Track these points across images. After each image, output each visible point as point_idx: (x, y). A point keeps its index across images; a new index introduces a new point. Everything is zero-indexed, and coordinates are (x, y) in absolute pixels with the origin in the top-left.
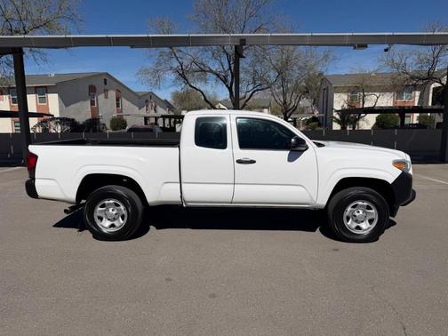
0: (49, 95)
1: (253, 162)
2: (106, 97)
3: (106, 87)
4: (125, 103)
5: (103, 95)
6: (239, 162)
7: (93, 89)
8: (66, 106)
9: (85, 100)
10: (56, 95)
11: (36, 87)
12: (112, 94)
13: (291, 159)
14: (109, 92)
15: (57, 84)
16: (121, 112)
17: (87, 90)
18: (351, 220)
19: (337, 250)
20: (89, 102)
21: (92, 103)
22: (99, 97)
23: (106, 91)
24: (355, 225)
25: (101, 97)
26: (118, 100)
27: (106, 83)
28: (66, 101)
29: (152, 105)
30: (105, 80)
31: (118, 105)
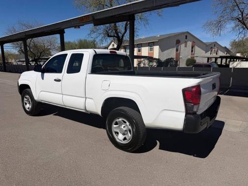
0: (155, 47)
2: (186, 46)
4: (197, 49)
7: (178, 42)
8: (162, 52)
9: (173, 47)
10: (158, 46)
11: (149, 43)
12: (190, 44)
14: (188, 43)
15: (159, 40)
16: (194, 54)
17: (175, 41)
20: (175, 49)
21: (177, 50)
22: (181, 46)
23: (186, 42)
25: (183, 46)
26: (192, 48)
27: (186, 38)
28: (162, 49)
29: (215, 50)
30: (186, 36)
31: (192, 51)
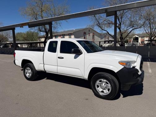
1: (63, 58)
2: (89, 36)
3: (89, 32)
4: (96, 37)
6: (59, 58)
7: (85, 33)
9: (82, 37)
11: (69, 34)
12: (91, 34)
13: (75, 58)
14: (90, 34)
16: (94, 40)
17: (83, 33)
18: (99, 87)
19: (87, 99)
23: (89, 34)
24: (101, 90)
25: (87, 36)
26: (93, 36)
28: (75, 37)
29: (107, 37)
31: (93, 38)
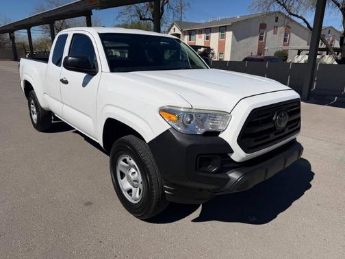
1: (67, 82)
2: (275, 33)
3: (276, 24)
4: (293, 37)
5: (272, 31)
7: (263, 27)
8: (238, 41)
9: (254, 35)
10: (231, 32)
11: (220, 27)
12: (281, 30)
14: (279, 29)
15: (233, 24)
16: (288, 45)
17: (258, 26)
20: (258, 37)
21: (261, 38)
22: (268, 33)
23: (276, 27)
25: (270, 34)
26: (286, 35)
27: (277, 21)
28: (238, 37)
30: (277, 18)
31: (285, 40)
